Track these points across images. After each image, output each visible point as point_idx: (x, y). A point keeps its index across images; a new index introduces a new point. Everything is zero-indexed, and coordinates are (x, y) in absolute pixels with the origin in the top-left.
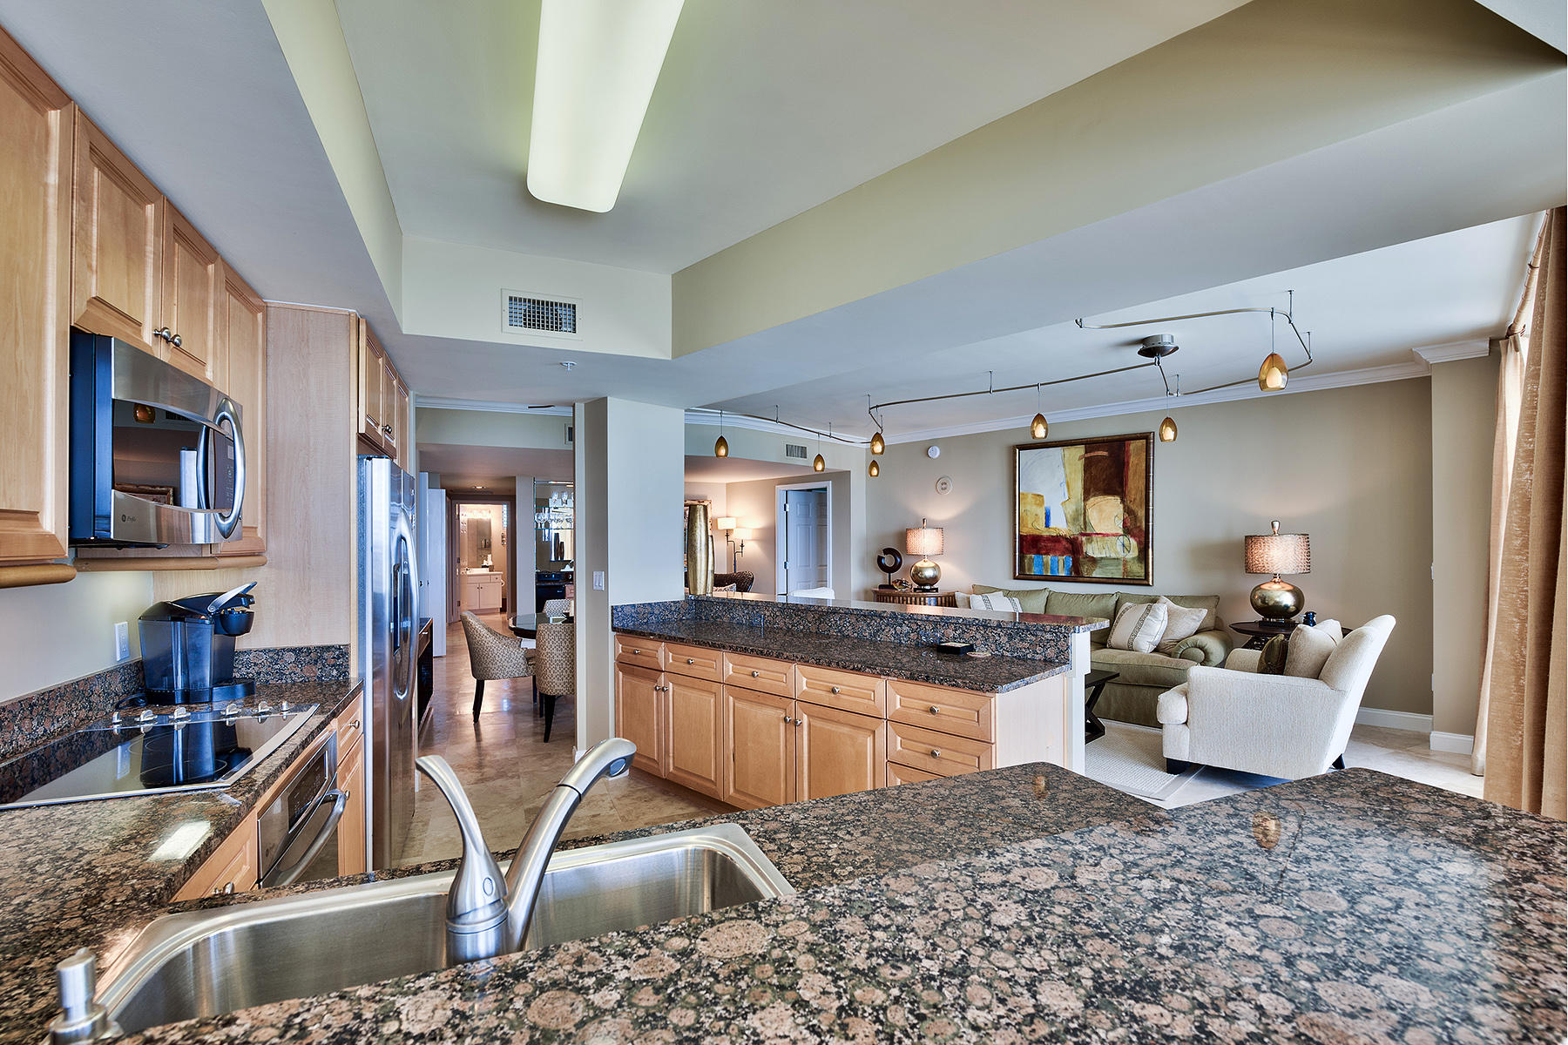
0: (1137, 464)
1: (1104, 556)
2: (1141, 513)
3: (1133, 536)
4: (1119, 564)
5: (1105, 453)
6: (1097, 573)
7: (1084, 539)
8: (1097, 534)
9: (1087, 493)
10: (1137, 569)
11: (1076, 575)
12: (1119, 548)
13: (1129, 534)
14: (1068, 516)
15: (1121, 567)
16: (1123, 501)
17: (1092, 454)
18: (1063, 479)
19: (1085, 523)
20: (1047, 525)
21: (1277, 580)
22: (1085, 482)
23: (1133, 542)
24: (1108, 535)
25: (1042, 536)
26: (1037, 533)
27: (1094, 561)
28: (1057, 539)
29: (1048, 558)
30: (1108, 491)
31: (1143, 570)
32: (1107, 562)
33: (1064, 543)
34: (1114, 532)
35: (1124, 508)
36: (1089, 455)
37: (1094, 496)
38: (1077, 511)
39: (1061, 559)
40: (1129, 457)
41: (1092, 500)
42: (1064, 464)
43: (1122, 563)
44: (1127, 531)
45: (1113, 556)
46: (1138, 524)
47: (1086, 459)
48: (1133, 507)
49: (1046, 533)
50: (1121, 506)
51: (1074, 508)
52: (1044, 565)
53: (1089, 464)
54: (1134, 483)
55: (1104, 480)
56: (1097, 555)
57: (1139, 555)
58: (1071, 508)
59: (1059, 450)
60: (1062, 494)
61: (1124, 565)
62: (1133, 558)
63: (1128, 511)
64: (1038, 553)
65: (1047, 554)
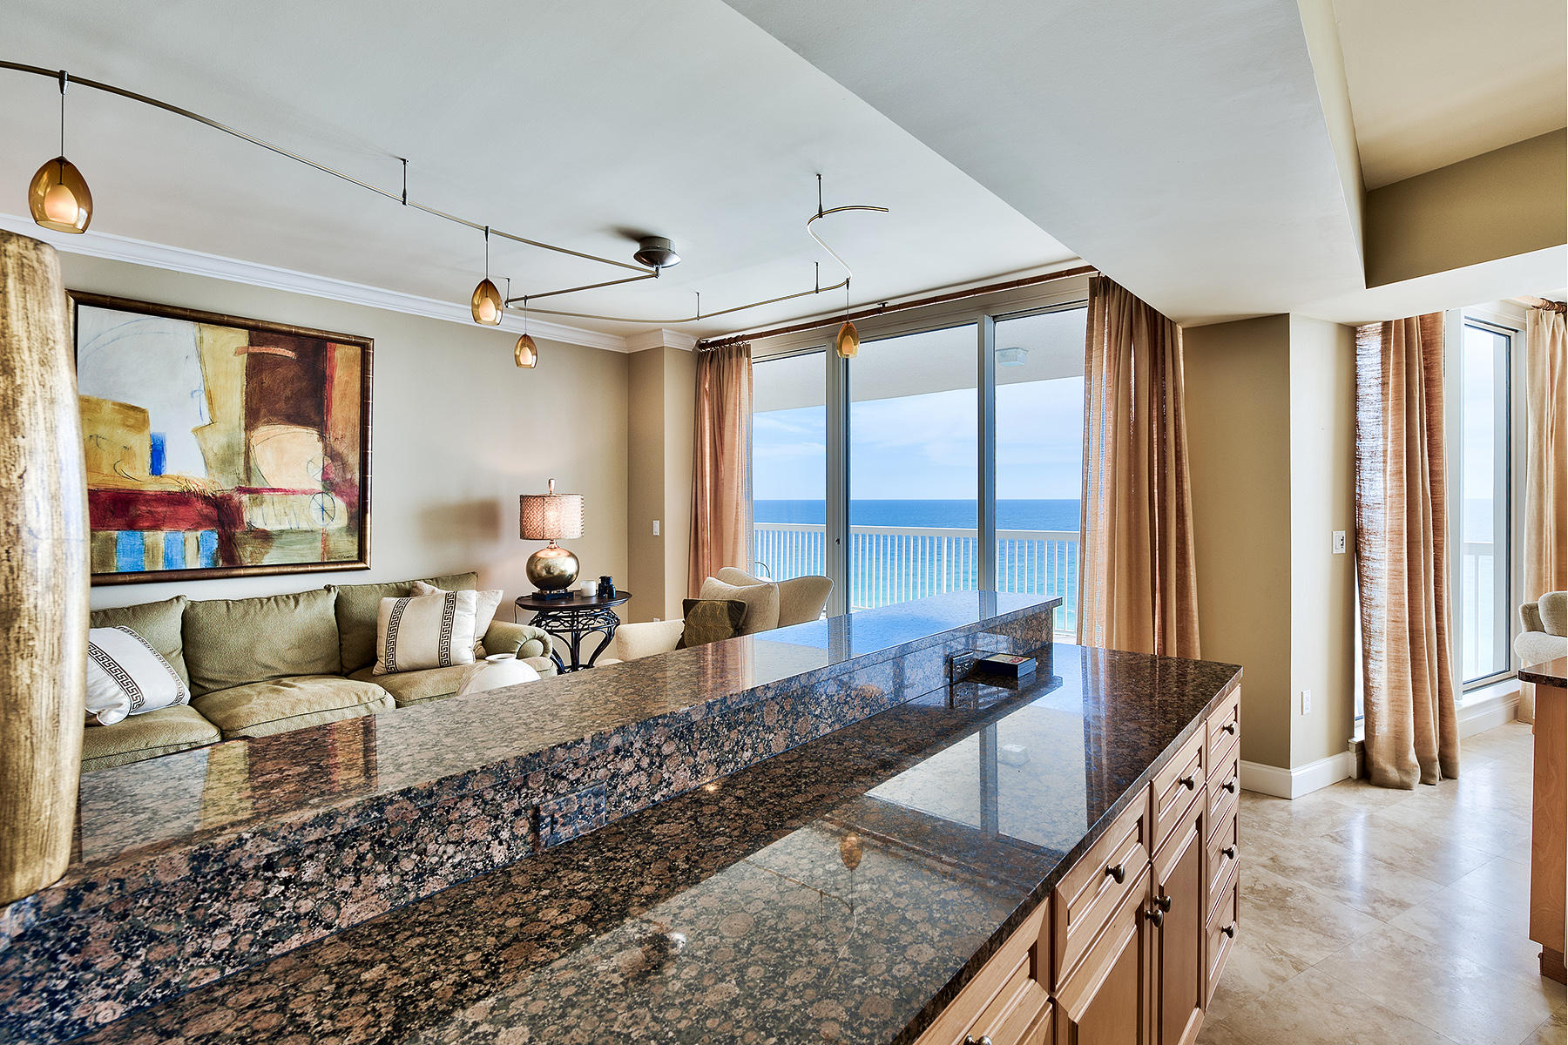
0: (347, 382)
1: (285, 527)
2: (354, 459)
3: (340, 494)
4: (314, 540)
5: (290, 354)
6: (272, 557)
7: (245, 498)
8: (274, 490)
9: (252, 417)
10: (348, 546)
11: (227, 562)
12: (316, 514)
13: (334, 491)
14: (210, 455)
15: (319, 545)
16: (322, 437)
17: (263, 350)
18: (197, 383)
19: (248, 469)
20: (156, 468)
21: (553, 546)
22: (248, 396)
23: (340, 504)
24: (294, 492)
25: (141, 493)
26: (128, 485)
27: (265, 537)
28: (180, 499)
29: (151, 537)
30: (296, 418)
31: (356, 547)
32: (293, 537)
33: (200, 506)
34: (306, 487)
35: (325, 447)
36: (256, 350)
37: (268, 423)
38: (230, 446)
39: (192, 537)
40: (333, 368)
41: (262, 431)
42: (200, 356)
43: (320, 538)
44: (329, 486)
45: (304, 526)
46: (349, 476)
47: (251, 356)
48: (341, 447)
49: (152, 486)
50: (320, 445)
51: (223, 440)
52: (146, 550)
53: (256, 367)
54: (342, 410)
55: (288, 399)
56: (271, 526)
57: (349, 524)
58: (217, 441)
59: (187, 328)
60: (198, 411)
61: (324, 541)
62: (340, 530)
63: (332, 455)
64: (132, 526)
65: (156, 527)
